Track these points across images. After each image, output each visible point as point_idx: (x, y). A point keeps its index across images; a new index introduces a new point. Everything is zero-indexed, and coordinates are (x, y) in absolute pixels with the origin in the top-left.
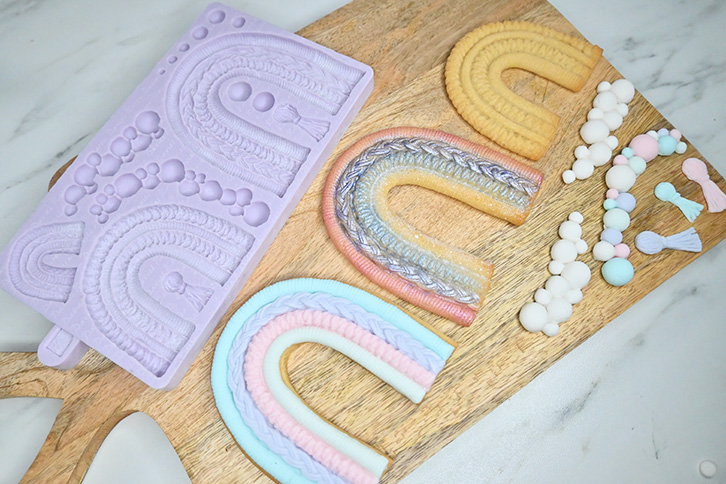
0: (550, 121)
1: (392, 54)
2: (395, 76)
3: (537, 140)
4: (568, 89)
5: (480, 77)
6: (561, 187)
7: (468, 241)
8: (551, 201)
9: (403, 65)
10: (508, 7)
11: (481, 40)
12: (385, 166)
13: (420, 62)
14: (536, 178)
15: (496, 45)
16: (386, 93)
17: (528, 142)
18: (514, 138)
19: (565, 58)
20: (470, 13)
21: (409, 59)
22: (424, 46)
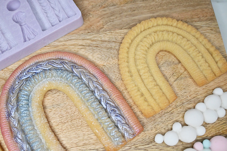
0: (168, 97)
1: (105, 11)
2: (98, 24)
3: (152, 105)
4: (194, 82)
5: (142, 48)
6: (151, 142)
7: (74, 145)
8: (140, 147)
9: (106, 19)
10: (190, 13)
11: (158, 25)
12: (52, 75)
13: (117, 22)
14: (137, 129)
15: (164, 33)
16: (87, 31)
17: (146, 103)
18: (139, 97)
19: (202, 61)
20: (165, 7)
21: (112, 18)
22: (125, 14)
